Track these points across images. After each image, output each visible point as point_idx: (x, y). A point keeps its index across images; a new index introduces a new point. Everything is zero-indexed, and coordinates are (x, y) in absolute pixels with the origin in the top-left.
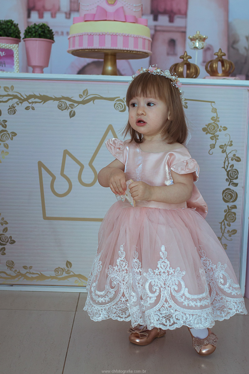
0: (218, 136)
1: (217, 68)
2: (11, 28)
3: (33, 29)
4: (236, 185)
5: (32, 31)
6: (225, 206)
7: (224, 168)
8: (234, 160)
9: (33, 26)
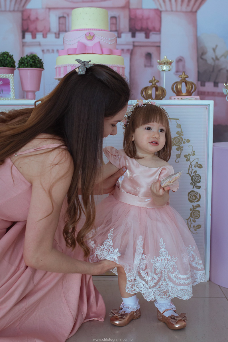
0: (183, 147)
1: (181, 89)
2: (7, 59)
3: (26, 60)
4: (199, 187)
5: (25, 61)
6: (190, 205)
7: (189, 173)
8: (197, 167)
9: (26, 57)
